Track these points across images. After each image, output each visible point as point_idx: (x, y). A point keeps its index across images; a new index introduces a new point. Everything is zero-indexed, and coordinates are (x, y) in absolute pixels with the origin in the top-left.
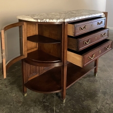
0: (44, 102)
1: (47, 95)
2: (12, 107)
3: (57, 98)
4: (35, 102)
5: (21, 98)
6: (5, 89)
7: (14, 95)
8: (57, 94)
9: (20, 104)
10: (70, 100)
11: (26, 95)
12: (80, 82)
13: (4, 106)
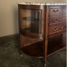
0: (32, 63)
1: (35, 58)
2: (12, 62)
3: (41, 62)
4: (26, 62)
5: (19, 57)
6: (11, 50)
7: (15, 55)
8: (41, 59)
9: (17, 61)
10: (50, 65)
11: (22, 56)
12: (59, 53)
13: (8, 60)
